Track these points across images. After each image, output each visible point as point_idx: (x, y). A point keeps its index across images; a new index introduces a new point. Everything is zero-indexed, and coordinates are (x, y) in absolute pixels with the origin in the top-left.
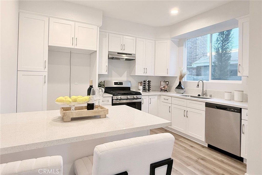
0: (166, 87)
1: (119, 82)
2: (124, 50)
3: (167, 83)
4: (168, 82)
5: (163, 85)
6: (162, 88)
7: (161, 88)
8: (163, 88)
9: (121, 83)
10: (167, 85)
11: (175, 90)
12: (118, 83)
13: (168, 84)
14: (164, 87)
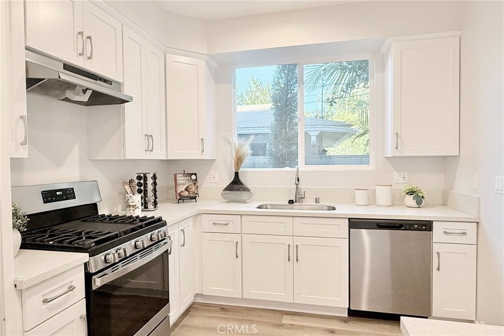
0: (193, 189)
1: (59, 190)
2: (89, 58)
3: (193, 177)
4: (195, 174)
5: (184, 184)
6: (181, 192)
7: (179, 194)
8: (186, 194)
9: (68, 194)
10: (195, 184)
11: (222, 195)
12: (58, 193)
13: (196, 180)
14: (186, 189)
